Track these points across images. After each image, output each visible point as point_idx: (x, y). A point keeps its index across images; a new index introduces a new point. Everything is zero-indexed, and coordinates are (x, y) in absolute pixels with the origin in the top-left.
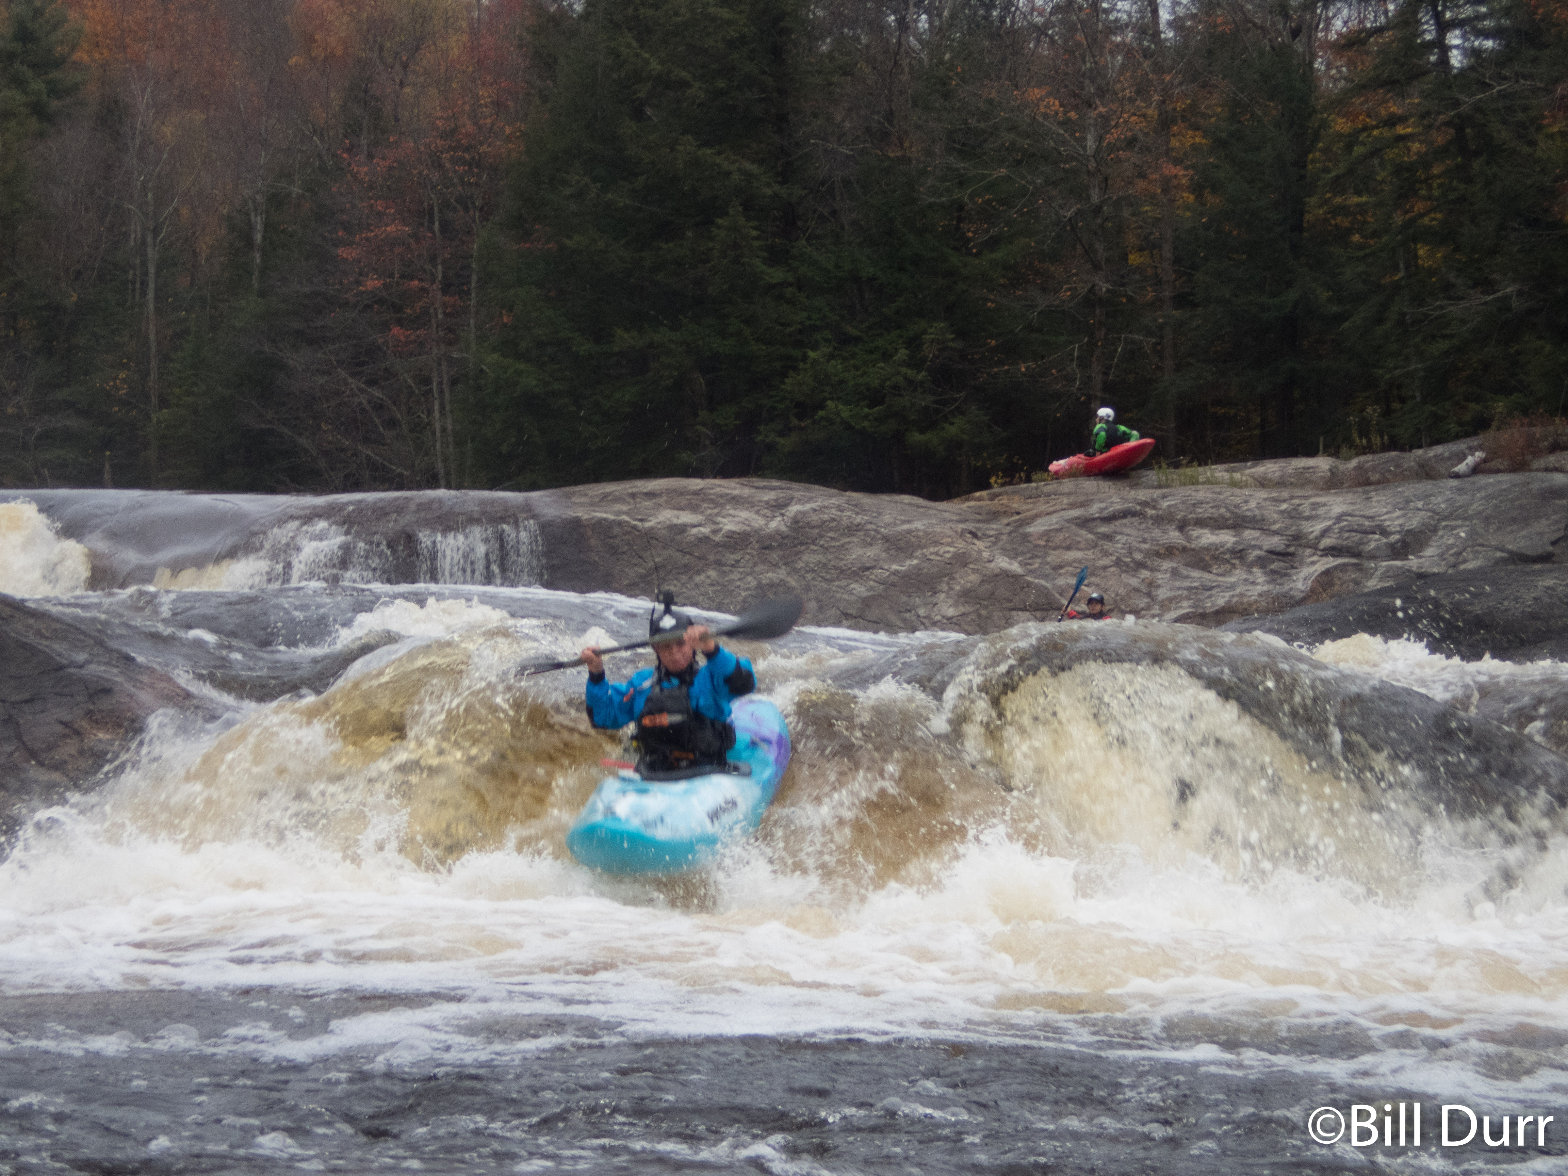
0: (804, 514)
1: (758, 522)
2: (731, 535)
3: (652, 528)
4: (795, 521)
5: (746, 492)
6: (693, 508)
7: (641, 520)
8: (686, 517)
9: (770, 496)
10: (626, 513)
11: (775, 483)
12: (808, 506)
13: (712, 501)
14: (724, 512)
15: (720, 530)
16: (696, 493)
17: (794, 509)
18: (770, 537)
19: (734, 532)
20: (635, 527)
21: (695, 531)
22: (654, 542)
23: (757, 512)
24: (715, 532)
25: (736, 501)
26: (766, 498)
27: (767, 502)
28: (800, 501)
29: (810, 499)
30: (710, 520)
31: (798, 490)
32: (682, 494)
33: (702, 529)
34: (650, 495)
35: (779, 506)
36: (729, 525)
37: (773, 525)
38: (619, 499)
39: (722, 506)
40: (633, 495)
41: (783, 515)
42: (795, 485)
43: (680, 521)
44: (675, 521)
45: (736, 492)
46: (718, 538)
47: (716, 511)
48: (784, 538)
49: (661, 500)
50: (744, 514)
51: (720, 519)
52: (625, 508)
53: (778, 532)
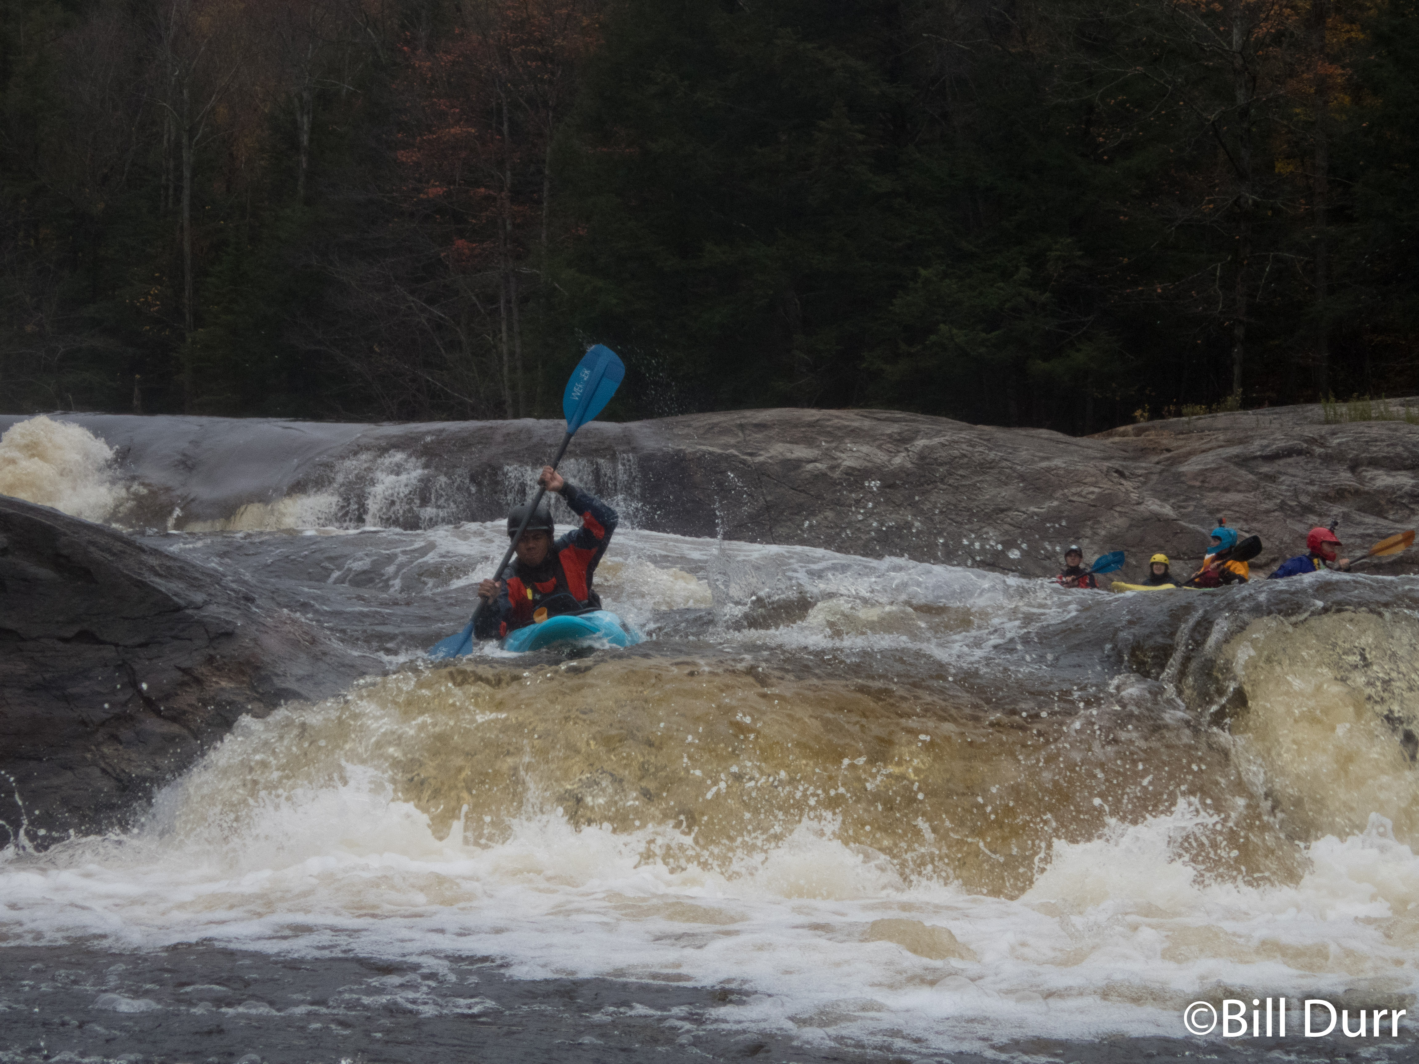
0: (932, 449)
1: (880, 457)
2: (850, 472)
3: (762, 464)
4: (922, 457)
5: (867, 424)
6: (809, 442)
7: (751, 454)
8: (800, 452)
9: (893, 429)
10: (733, 446)
11: (898, 415)
12: (936, 440)
13: (829, 433)
14: (842, 446)
15: (838, 466)
16: (811, 425)
17: (921, 443)
18: (894, 474)
19: (853, 469)
20: (744, 462)
21: (810, 467)
22: (765, 478)
23: (879, 447)
24: (832, 468)
25: (856, 434)
26: (889, 432)
27: (890, 436)
28: (928, 436)
29: (938, 433)
30: (827, 454)
31: (923, 422)
32: (796, 426)
33: (818, 465)
34: (761, 426)
35: (903, 440)
36: (848, 461)
37: (898, 460)
38: (725, 431)
39: (841, 439)
40: (742, 427)
41: (907, 449)
42: (921, 417)
43: (794, 456)
44: (789, 456)
45: (856, 424)
46: (836, 475)
47: (834, 445)
48: (908, 475)
49: (772, 433)
50: (865, 449)
51: (839, 454)
52: (732, 441)
53: (902, 468)
